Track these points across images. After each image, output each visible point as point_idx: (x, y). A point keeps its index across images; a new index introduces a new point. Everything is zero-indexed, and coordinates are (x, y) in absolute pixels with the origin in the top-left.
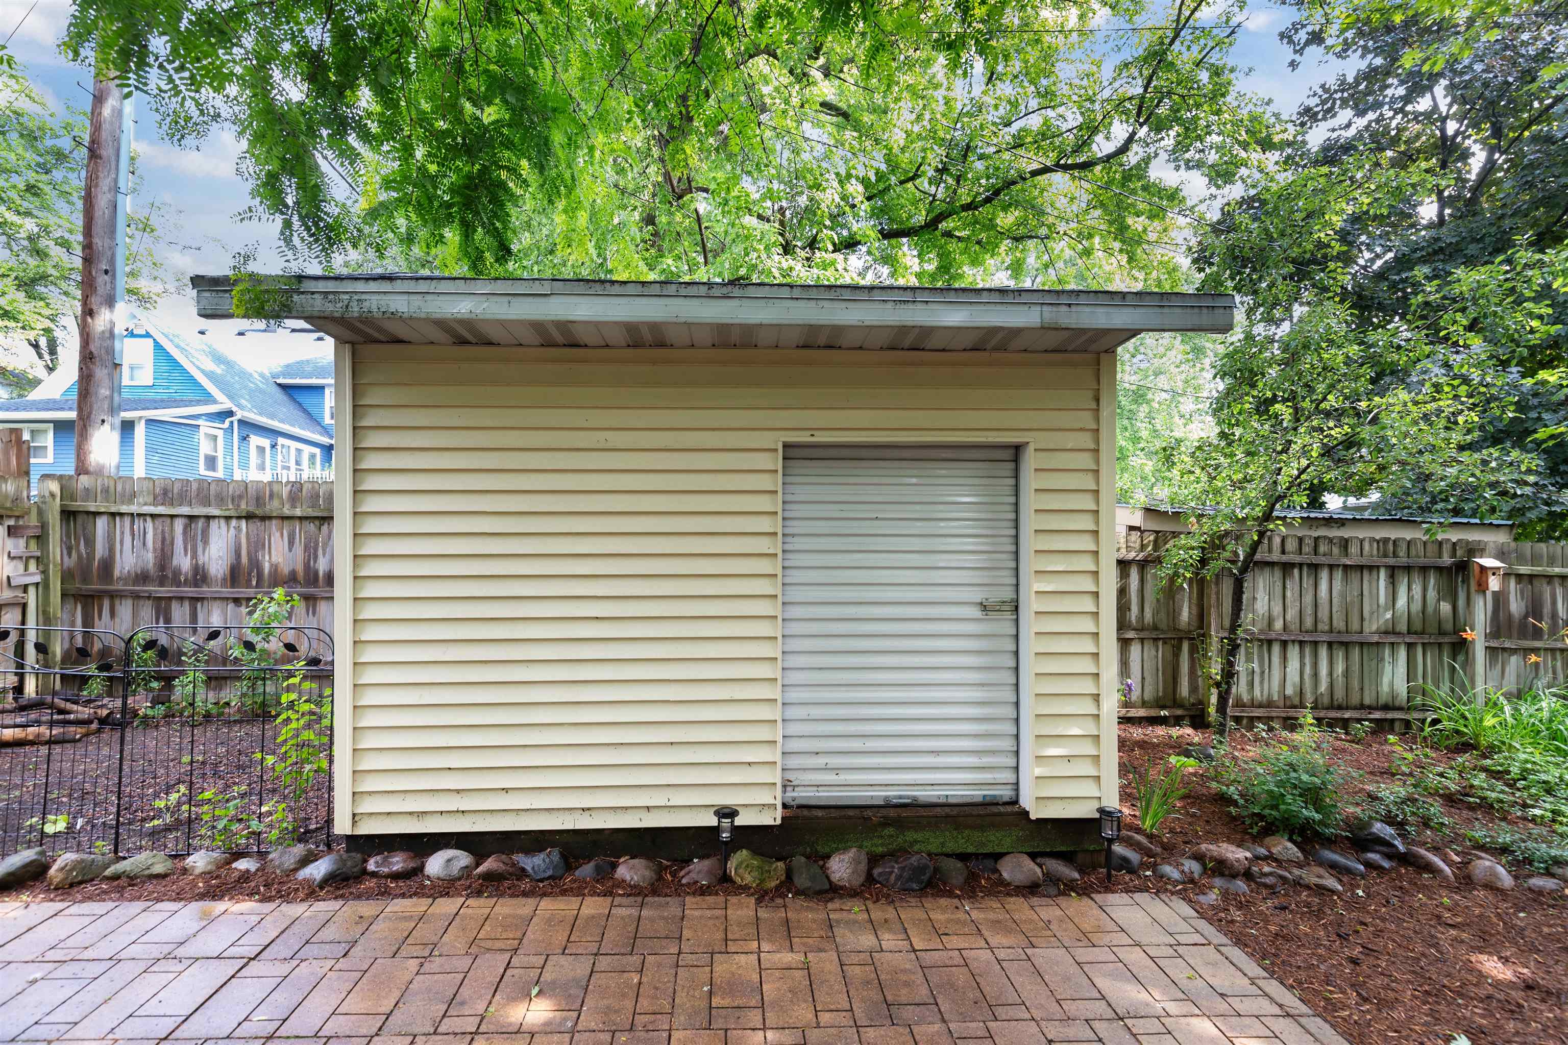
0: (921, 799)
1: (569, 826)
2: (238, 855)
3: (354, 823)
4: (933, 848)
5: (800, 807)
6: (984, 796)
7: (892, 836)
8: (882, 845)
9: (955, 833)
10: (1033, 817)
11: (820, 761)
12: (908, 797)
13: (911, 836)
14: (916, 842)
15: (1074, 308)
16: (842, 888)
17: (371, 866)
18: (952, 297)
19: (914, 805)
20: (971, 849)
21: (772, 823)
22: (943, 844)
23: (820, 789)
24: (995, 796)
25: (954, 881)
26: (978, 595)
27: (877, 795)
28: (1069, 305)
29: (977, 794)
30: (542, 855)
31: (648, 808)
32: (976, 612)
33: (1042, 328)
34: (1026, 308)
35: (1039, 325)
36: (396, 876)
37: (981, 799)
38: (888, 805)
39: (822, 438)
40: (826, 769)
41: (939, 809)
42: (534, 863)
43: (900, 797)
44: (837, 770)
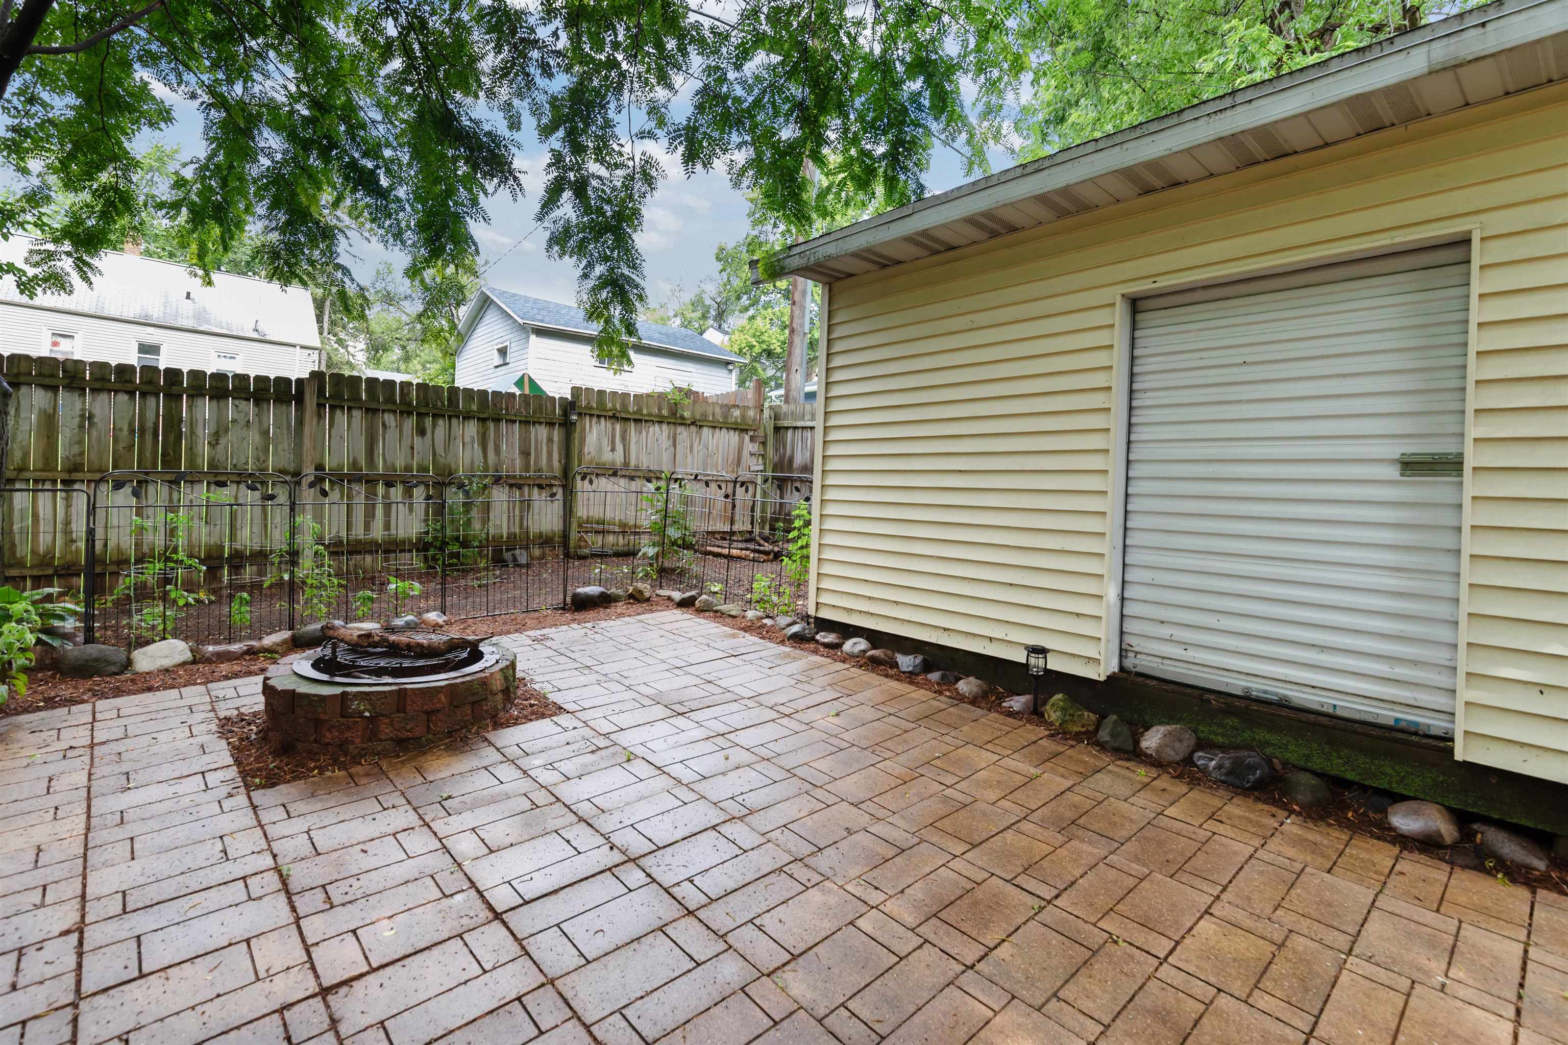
0: (1294, 700)
1: (933, 640)
2: (768, 617)
3: (817, 609)
4: (1292, 757)
5: (1139, 674)
6: (1397, 720)
7: (1236, 729)
8: (1223, 735)
9: (1327, 749)
10: (1459, 756)
11: (1165, 631)
12: (1276, 694)
13: (1261, 735)
14: (1269, 744)
15: (1490, 27)
16: (1146, 755)
17: (818, 637)
18: (1286, 83)
19: (1283, 704)
20: (1351, 776)
21: (1095, 677)
22: (1308, 757)
23: (1166, 662)
24: (1417, 724)
25: (1300, 797)
26: (1396, 450)
27: (1237, 685)
28: (1483, 25)
29: (1387, 715)
30: (911, 657)
31: (991, 639)
32: (1393, 472)
33: (1430, 73)
34: (1403, 55)
35: (1426, 70)
36: (826, 645)
37: (1392, 723)
38: (1247, 698)
39: (1164, 283)
40: (1170, 640)
41: (1312, 717)
42: (906, 662)
43: (1265, 692)
44: (1186, 645)
